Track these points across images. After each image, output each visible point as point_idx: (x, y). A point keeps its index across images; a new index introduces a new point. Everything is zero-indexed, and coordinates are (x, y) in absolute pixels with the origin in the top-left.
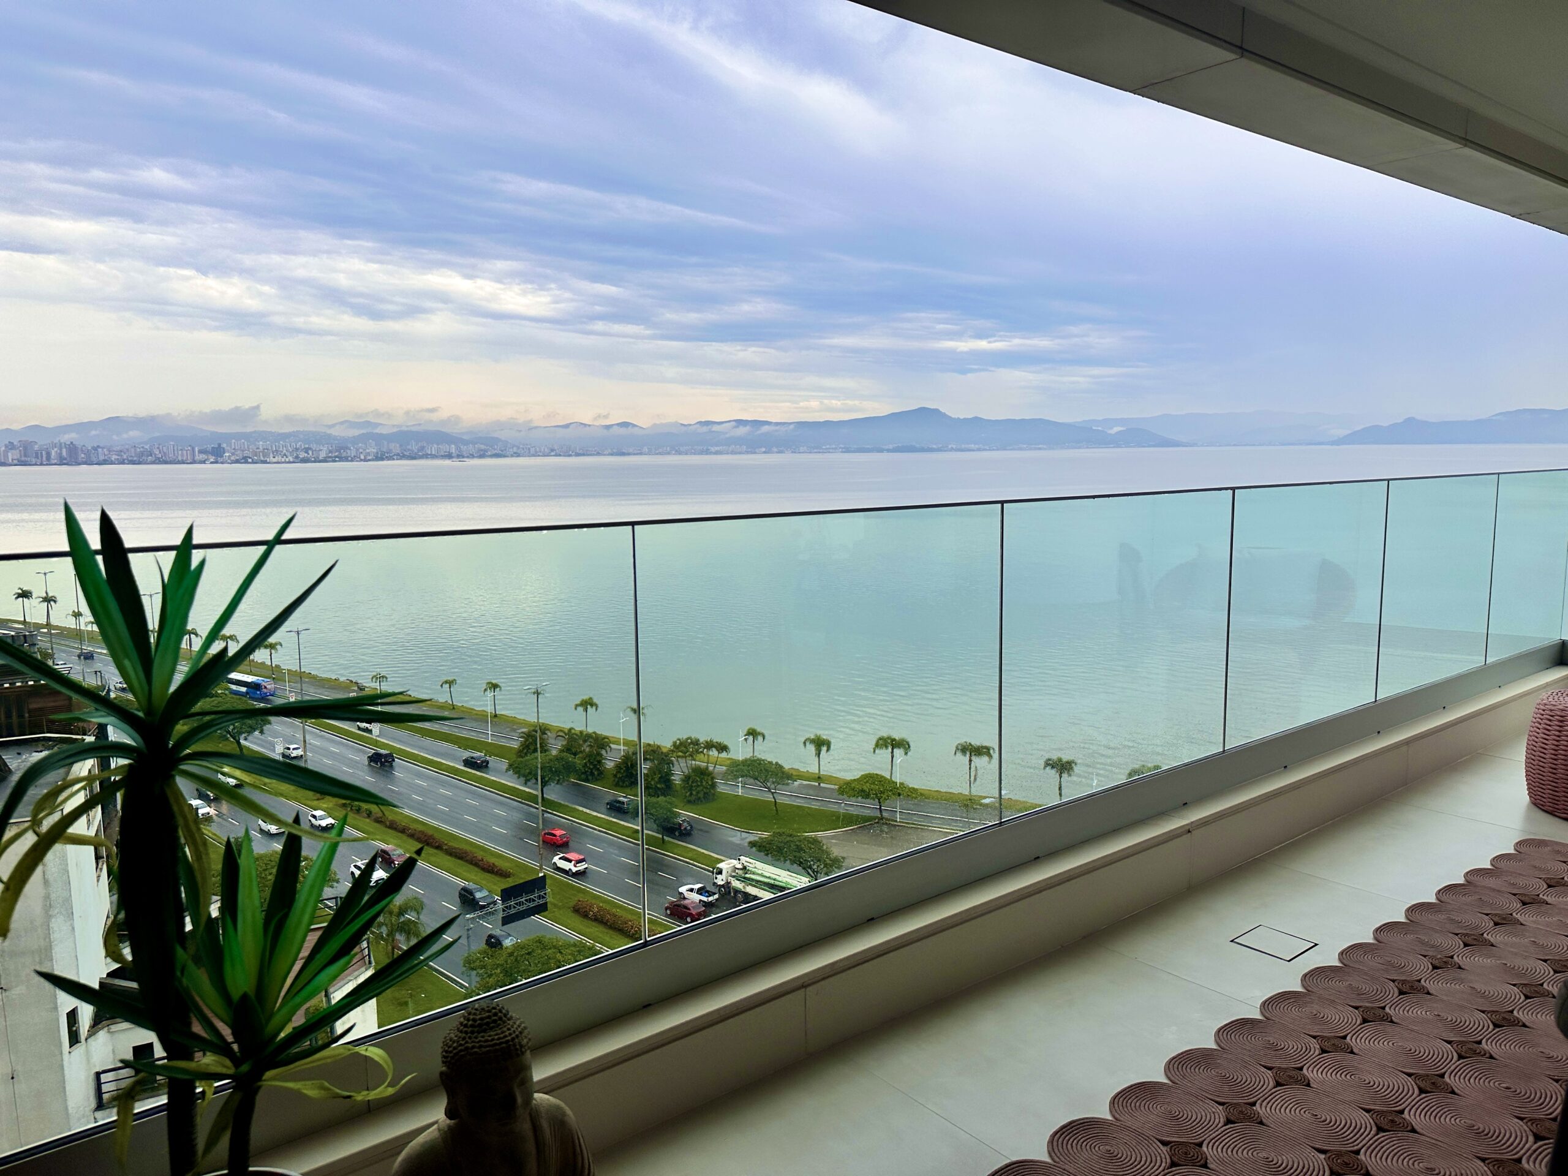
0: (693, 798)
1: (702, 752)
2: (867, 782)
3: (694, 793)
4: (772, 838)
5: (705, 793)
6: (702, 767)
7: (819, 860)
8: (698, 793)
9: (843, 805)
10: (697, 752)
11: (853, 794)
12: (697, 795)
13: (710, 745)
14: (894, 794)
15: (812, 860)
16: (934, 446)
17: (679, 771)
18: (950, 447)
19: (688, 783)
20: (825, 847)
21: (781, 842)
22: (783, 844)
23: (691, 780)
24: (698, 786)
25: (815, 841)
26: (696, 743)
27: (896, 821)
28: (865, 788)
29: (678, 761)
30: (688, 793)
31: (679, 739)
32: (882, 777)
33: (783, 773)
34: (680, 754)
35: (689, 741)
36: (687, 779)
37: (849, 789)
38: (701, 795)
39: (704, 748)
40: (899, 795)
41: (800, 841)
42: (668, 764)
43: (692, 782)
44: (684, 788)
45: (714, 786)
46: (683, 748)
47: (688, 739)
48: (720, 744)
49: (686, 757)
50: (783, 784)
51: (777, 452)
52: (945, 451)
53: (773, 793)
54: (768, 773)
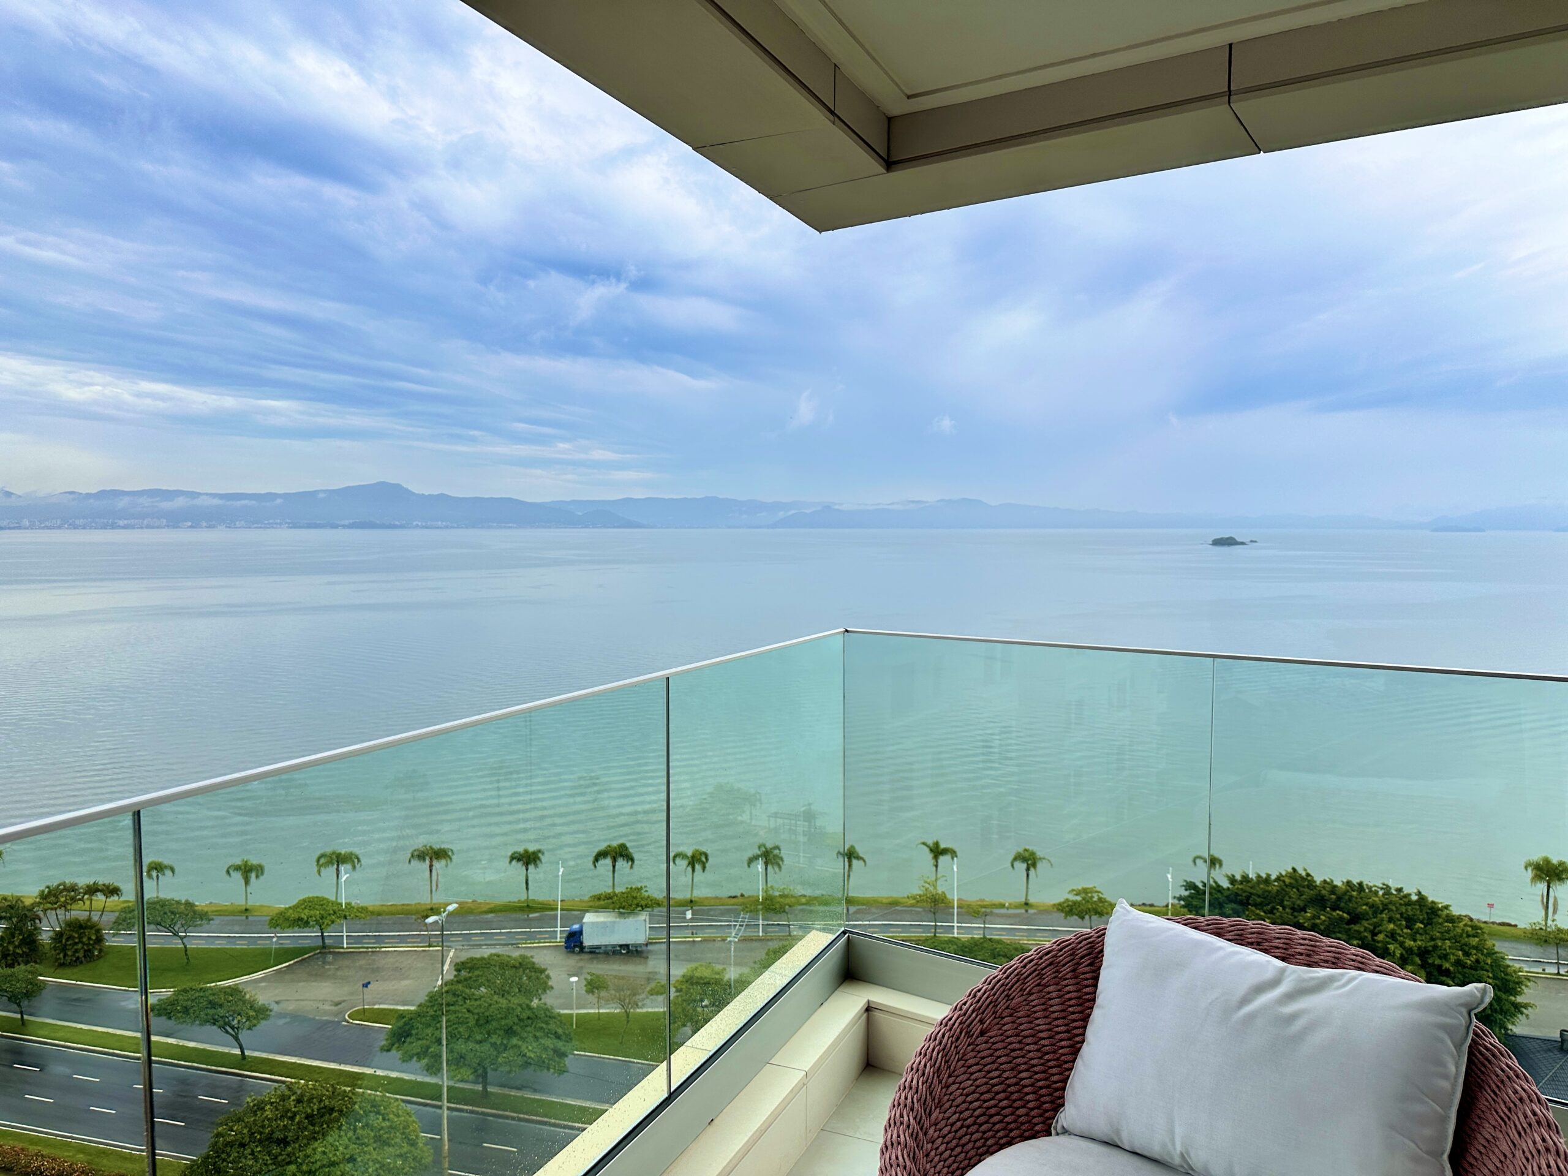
0: (68, 959)
1: (82, 899)
2: (305, 908)
3: (69, 953)
4: (175, 998)
5: (85, 951)
6: (81, 918)
7: (239, 1014)
8: (76, 951)
9: (275, 939)
10: (74, 900)
11: (288, 925)
12: (73, 955)
13: (92, 890)
14: (338, 918)
15: (230, 1016)
16: (397, 523)
17: (47, 929)
18: (415, 523)
19: (61, 942)
20: (247, 996)
21: (188, 1000)
22: (189, 1003)
23: (65, 937)
24: (76, 943)
25: (234, 991)
26: (73, 888)
27: (343, 948)
28: (303, 916)
29: (45, 914)
30: (61, 955)
31: (48, 887)
32: (324, 899)
33: (195, 912)
34: (49, 905)
35: (62, 887)
36: (58, 936)
37: (282, 920)
38: (81, 954)
39: (85, 894)
40: (345, 917)
41: (214, 995)
42: (33, 920)
43: (67, 940)
44: (55, 948)
45: (100, 940)
46: (53, 899)
47: (59, 885)
48: (108, 887)
49: (56, 909)
50: (195, 926)
51: (207, 527)
52: (410, 528)
53: (182, 938)
54: (175, 915)
